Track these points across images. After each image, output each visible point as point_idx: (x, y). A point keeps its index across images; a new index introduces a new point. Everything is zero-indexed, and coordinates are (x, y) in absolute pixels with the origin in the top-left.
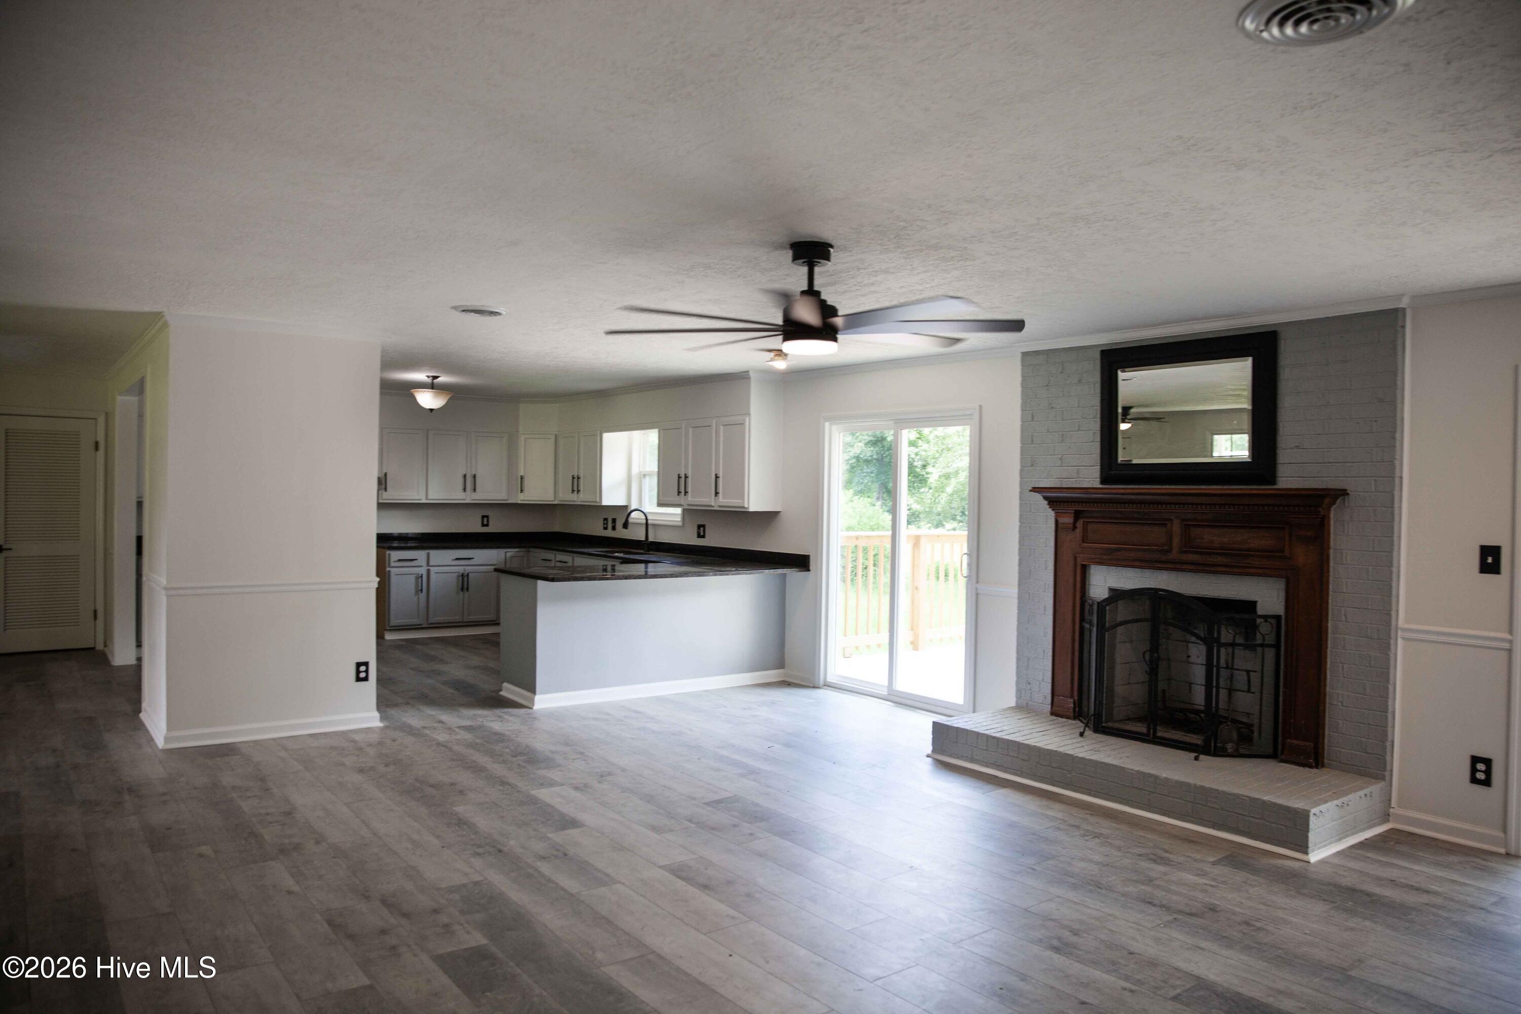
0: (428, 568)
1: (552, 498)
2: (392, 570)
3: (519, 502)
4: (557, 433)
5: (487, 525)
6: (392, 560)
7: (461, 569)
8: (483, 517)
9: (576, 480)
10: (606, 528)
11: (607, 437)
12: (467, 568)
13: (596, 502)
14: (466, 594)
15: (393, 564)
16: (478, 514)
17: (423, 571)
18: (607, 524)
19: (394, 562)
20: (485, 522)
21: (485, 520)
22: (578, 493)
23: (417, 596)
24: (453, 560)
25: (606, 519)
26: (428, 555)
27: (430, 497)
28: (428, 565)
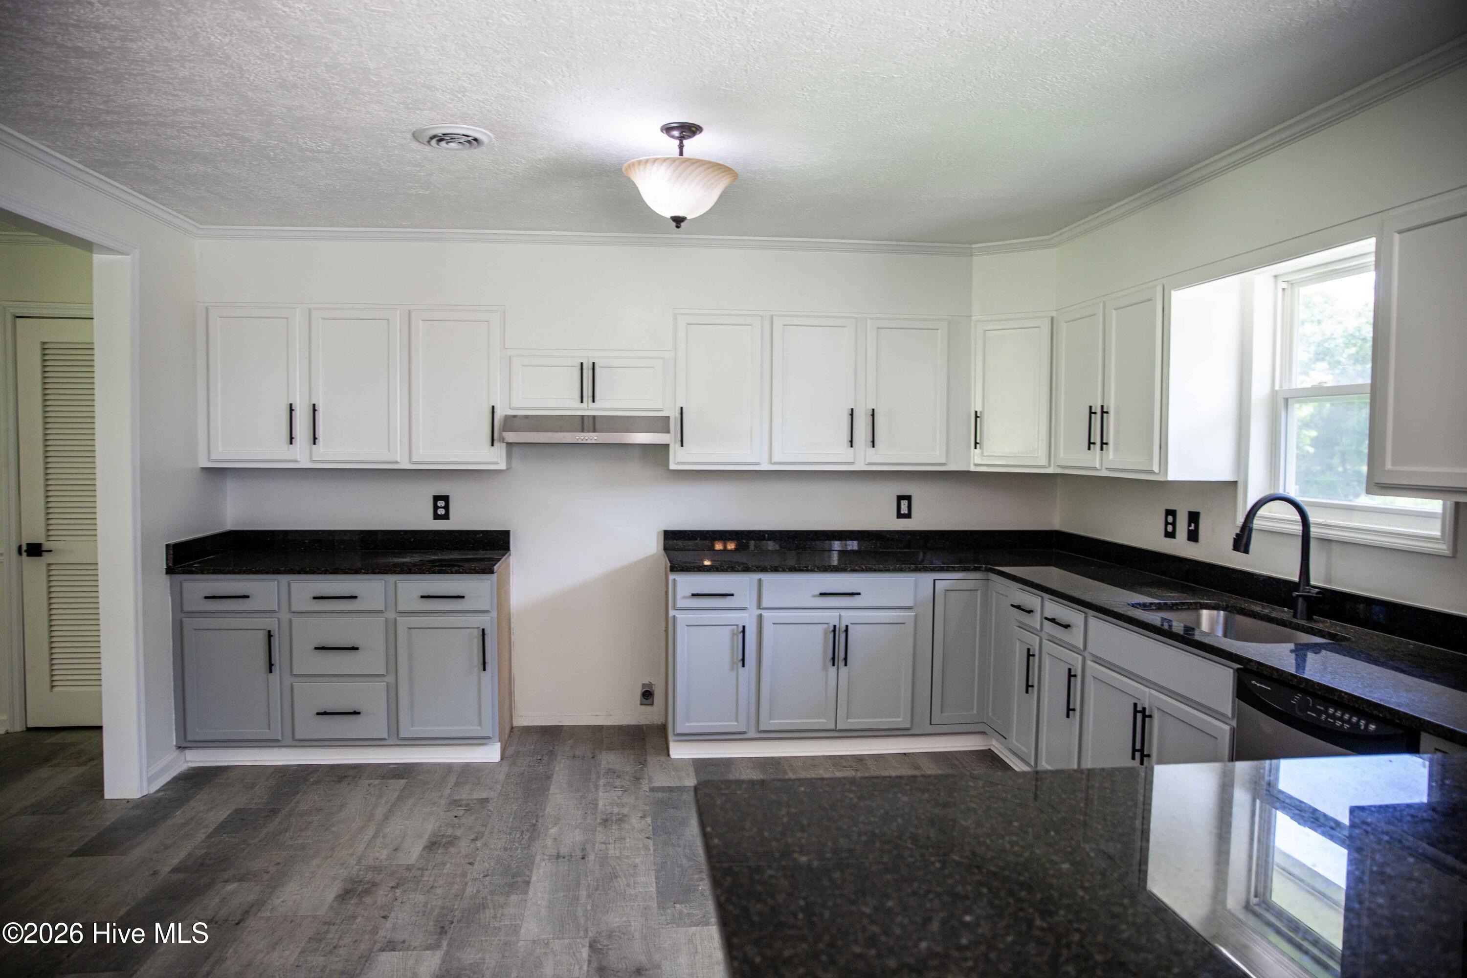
0: (760, 612)
1: (1043, 461)
2: (679, 615)
3: (973, 469)
4: (1054, 314)
5: (908, 516)
6: (679, 596)
7: (832, 618)
8: (900, 498)
9: (1097, 419)
10: (1171, 535)
11: (1181, 299)
12: (844, 613)
13: (1152, 472)
14: (844, 671)
15: (680, 603)
16: (889, 492)
17: (748, 619)
18: (1174, 524)
19: (685, 597)
20: (904, 510)
21: (904, 504)
22: (1102, 449)
23: (735, 673)
24: (814, 596)
25: (1171, 513)
26: (760, 581)
27: (775, 459)
28: (759, 606)
